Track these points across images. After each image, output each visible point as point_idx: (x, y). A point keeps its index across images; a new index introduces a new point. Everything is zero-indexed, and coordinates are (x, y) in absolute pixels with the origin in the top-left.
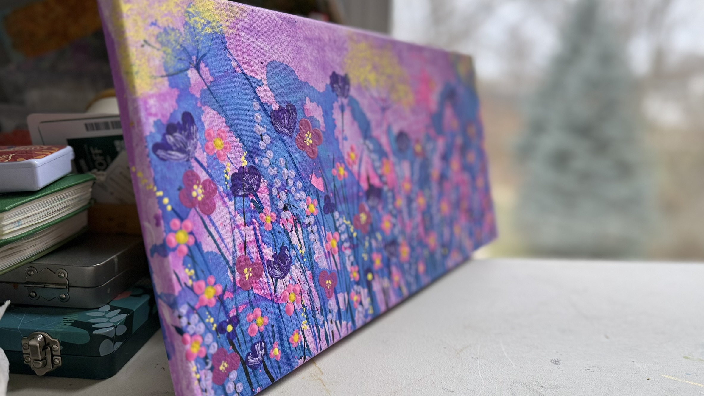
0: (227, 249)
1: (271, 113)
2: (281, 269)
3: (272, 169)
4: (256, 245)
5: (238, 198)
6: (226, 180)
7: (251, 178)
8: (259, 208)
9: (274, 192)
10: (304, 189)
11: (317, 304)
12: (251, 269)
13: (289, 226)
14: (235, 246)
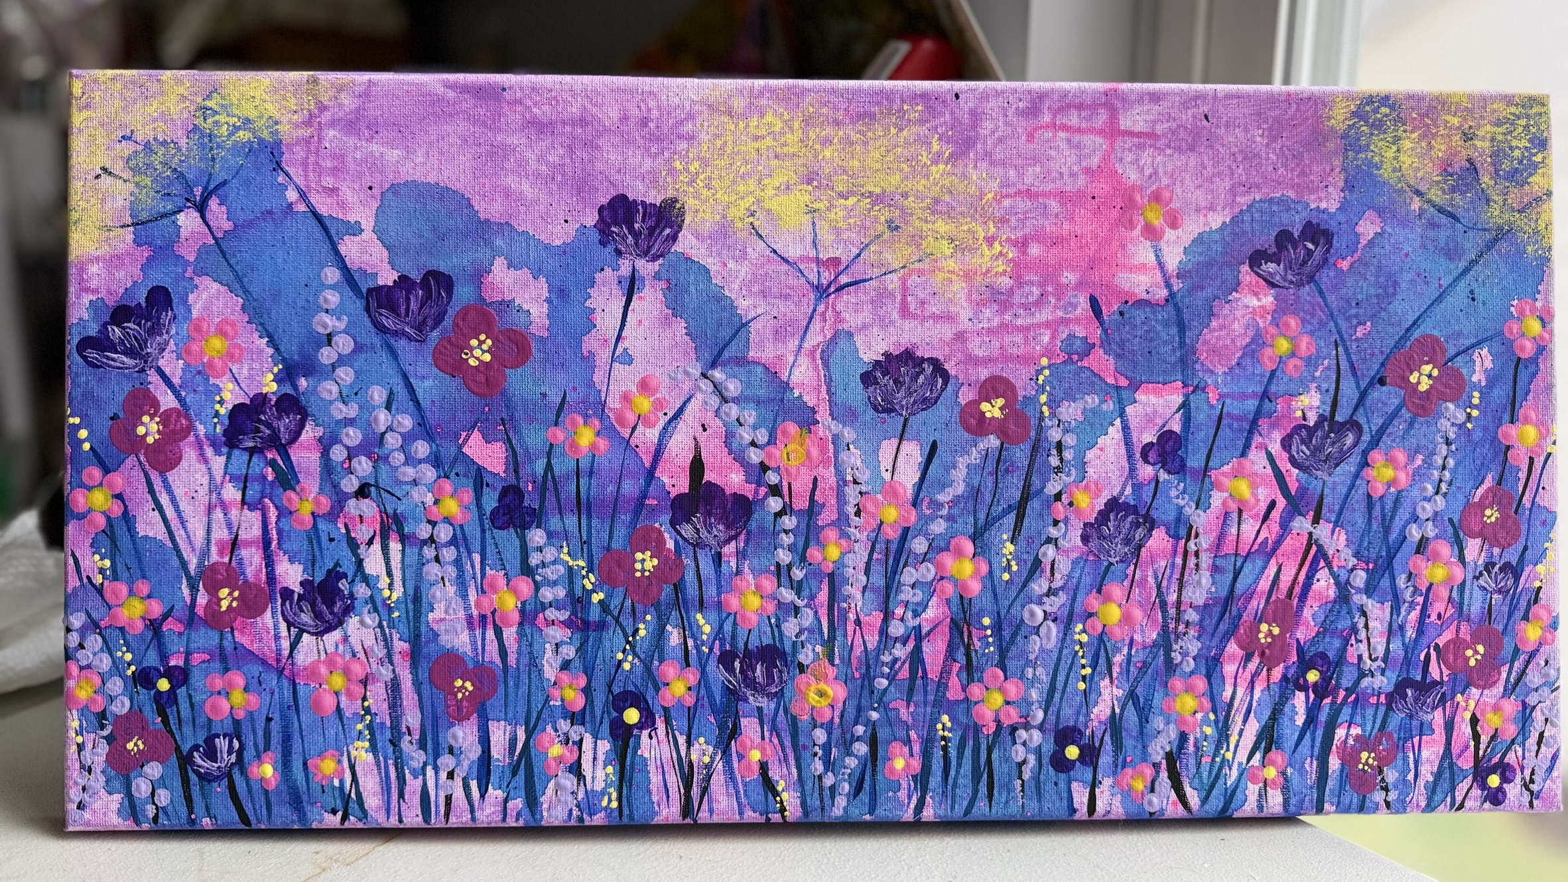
0: (190, 543)
1: (370, 290)
2: (318, 615)
3: (341, 406)
4: (261, 551)
5: (236, 452)
6: (217, 414)
7: (279, 418)
8: (287, 479)
9: (338, 454)
10: (436, 460)
11: (412, 718)
12: (236, 594)
13: (362, 533)
14: (208, 540)
